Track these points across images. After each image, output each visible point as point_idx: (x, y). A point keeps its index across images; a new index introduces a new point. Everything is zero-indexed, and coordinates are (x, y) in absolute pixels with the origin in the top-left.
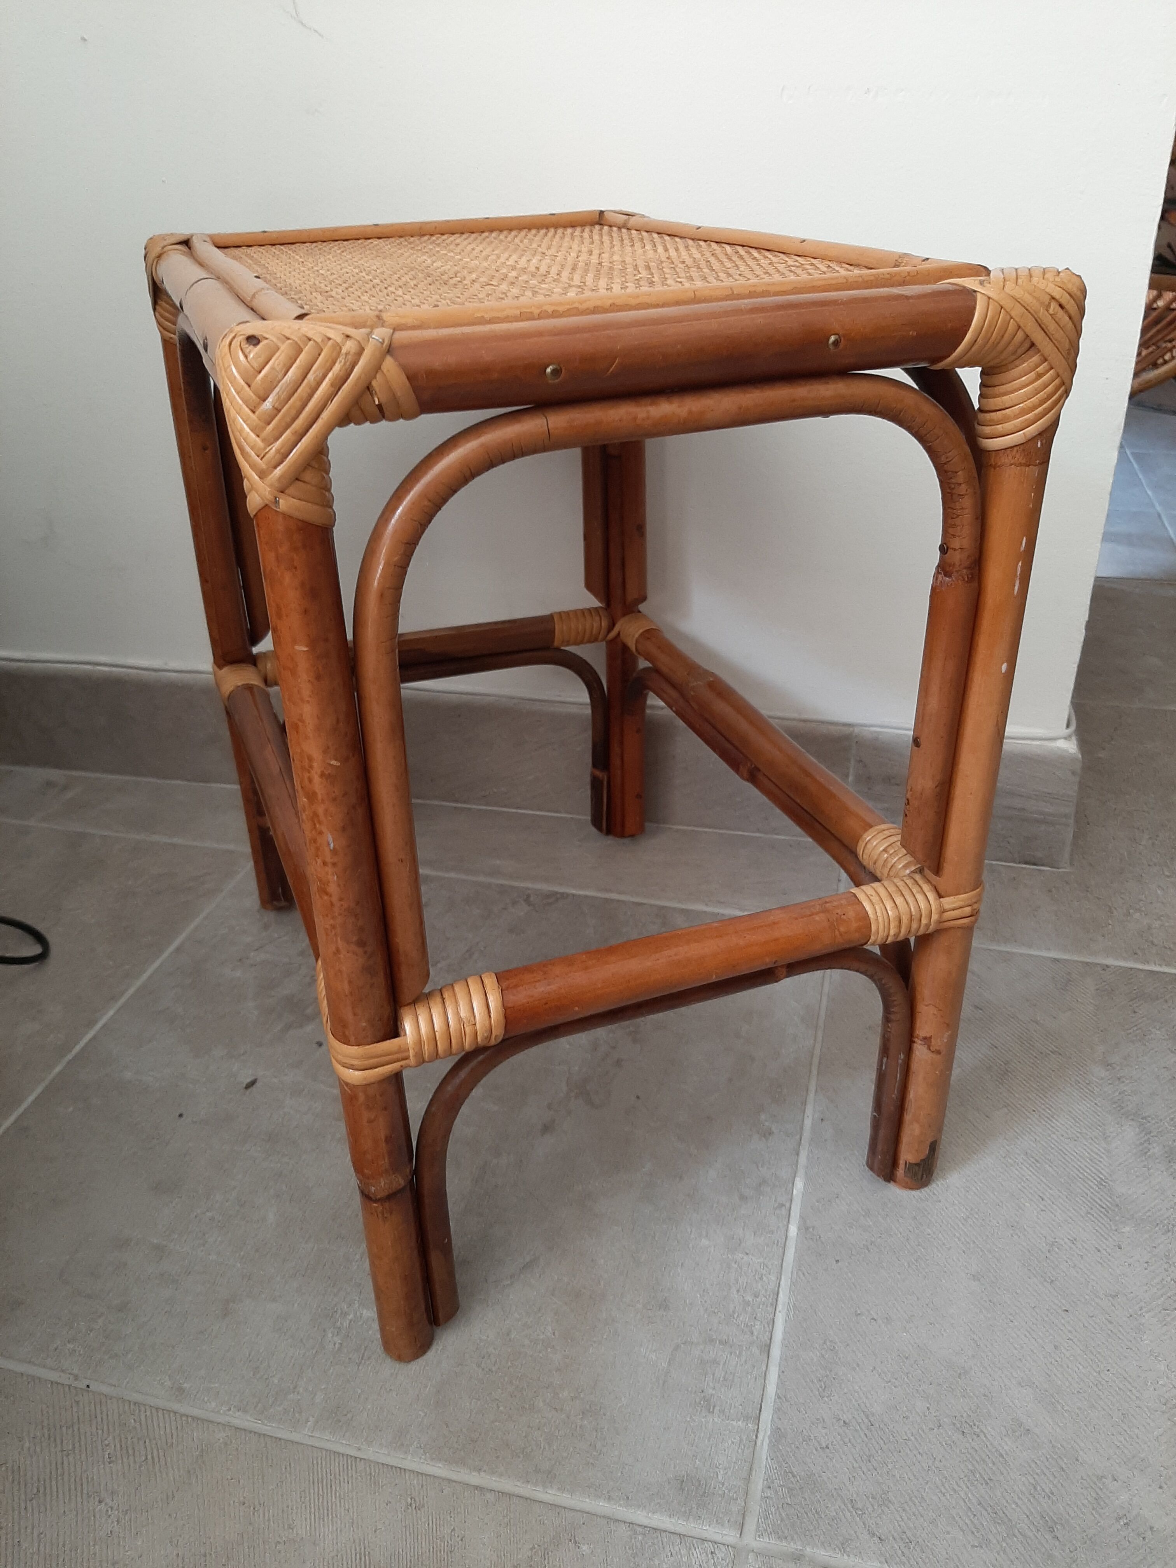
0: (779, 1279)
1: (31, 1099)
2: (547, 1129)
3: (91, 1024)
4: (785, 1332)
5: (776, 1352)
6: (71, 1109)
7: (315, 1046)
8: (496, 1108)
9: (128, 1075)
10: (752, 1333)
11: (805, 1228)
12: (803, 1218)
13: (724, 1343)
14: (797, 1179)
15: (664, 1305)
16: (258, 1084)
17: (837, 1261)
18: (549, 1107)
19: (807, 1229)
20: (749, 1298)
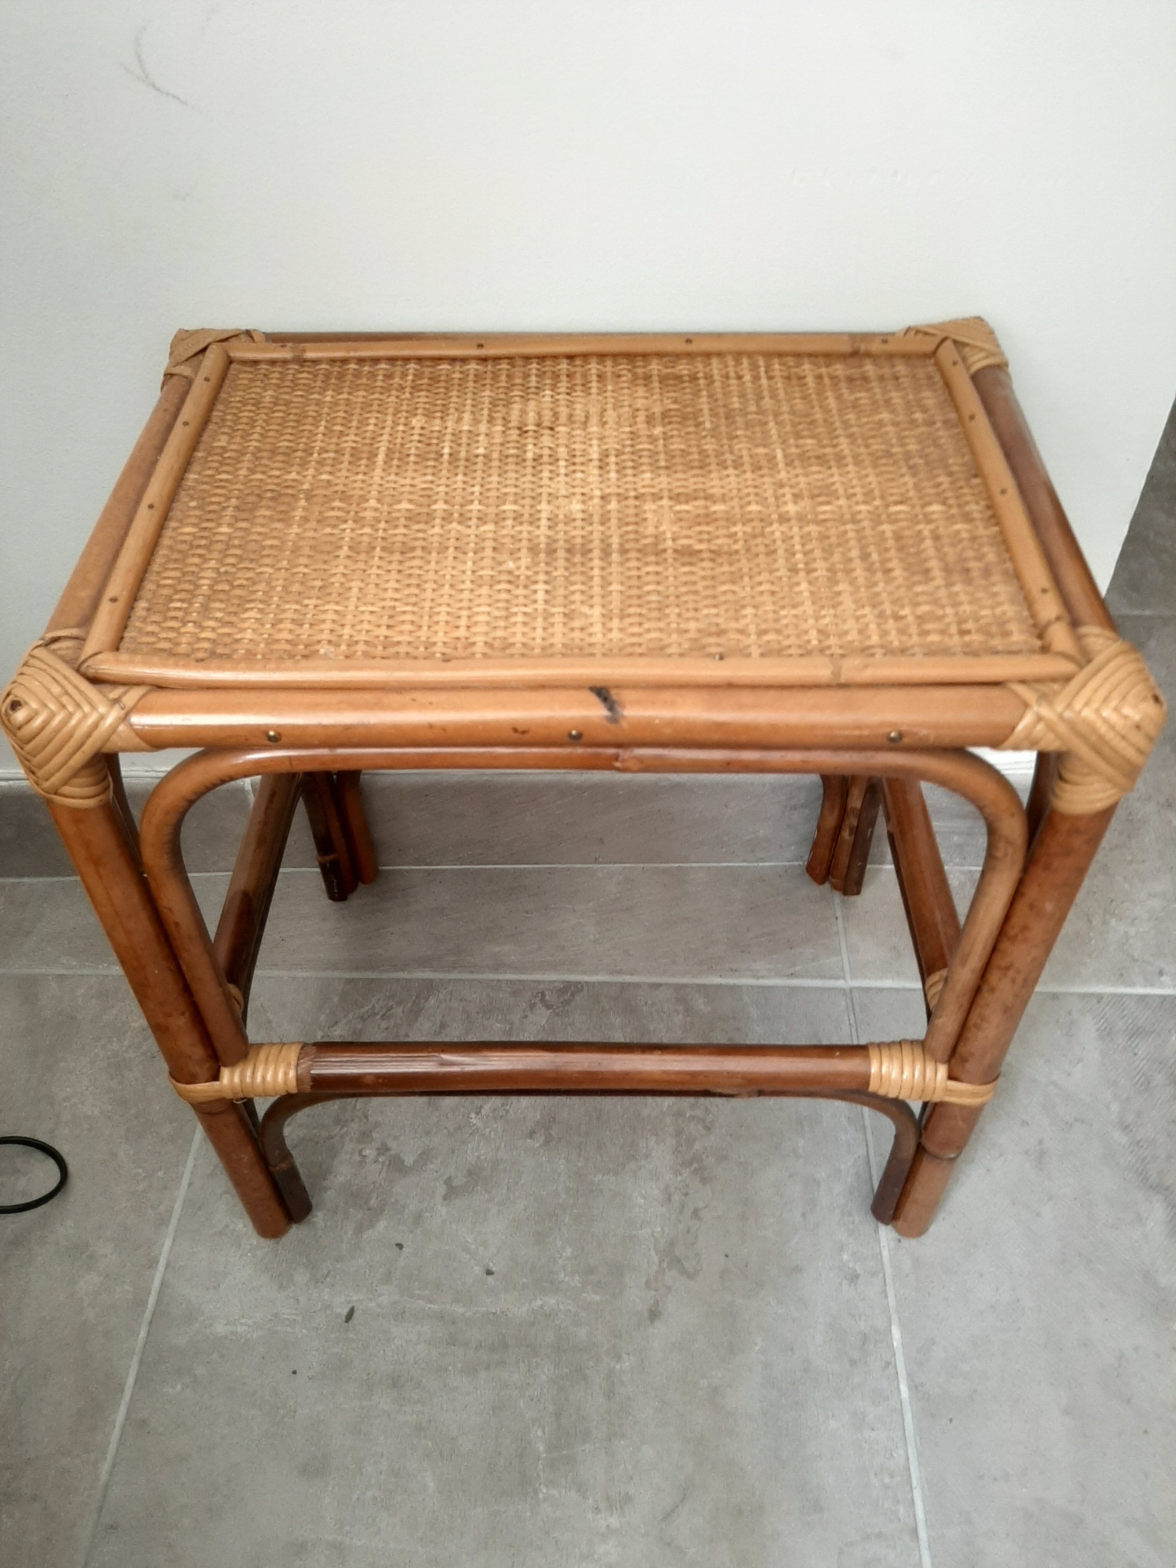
0: (906, 1452)
1: (131, 1380)
2: (654, 1314)
3: (153, 1263)
4: (926, 1512)
5: (923, 1534)
6: (179, 1387)
7: (396, 1249)
8: (597, 1298)
9: (220, 1329)
10: (899, 1519)
11: (914, 1388)
12: (910, 1375)
13: (880, 1535)
14: (893, 1327)
15: (818, 1508)
16: (356, 1315)
17: (951, 1420)
18: (648, 1284)
19: (916, 1387)
20: (887, 1480)
